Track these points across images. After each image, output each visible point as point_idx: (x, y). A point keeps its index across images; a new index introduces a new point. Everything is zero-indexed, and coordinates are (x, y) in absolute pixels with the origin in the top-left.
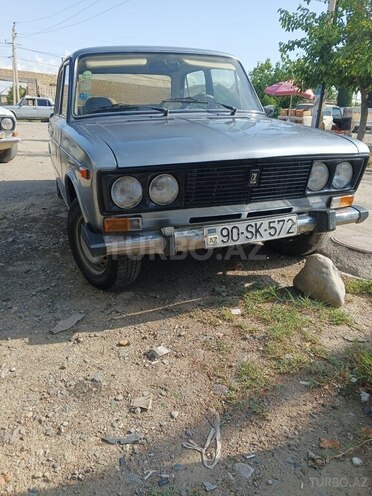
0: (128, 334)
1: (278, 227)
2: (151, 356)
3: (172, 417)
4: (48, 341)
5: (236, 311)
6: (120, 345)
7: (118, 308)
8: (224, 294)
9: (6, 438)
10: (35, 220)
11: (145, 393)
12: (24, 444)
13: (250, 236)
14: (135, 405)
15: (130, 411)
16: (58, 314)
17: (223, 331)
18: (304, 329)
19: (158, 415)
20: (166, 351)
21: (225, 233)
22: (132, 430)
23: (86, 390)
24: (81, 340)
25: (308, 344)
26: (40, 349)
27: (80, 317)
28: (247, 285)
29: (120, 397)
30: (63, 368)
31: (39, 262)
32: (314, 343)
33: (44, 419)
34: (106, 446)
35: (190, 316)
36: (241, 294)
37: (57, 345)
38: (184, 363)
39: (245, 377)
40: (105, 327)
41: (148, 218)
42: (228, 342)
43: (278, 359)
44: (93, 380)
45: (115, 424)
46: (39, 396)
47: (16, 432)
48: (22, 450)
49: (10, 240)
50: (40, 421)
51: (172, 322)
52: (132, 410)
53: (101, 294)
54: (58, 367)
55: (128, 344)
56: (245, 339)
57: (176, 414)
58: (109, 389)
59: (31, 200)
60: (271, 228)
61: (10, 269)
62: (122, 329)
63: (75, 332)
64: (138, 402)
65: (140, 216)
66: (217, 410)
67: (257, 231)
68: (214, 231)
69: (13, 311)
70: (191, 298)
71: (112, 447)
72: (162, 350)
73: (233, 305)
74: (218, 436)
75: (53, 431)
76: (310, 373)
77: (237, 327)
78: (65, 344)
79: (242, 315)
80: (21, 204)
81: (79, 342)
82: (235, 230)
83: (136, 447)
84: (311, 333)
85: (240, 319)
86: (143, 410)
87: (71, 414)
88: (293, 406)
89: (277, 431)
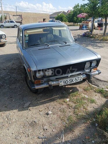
0: (42, 107)
1: (77, 79)
2: (47, 114)
3: (53, 131)
4: (23, 110)
5: (68, 100)
6: (40, 111)
7: (39, 99)
8: (65, 94)
9: (17, 138)
10: (15, 69)
11: (47, 125)
12: (21, 139)
13: (70, 82)
14: (45, 128)
15: (43, 130)
16: (25, 102)
17: (65, 106)
18: (84, 105)
19: (50, 131)
20: (51, 113)
21: (64, 82)
22: (44, 135)
23: (33, 124)
24: (31, 110)
25: (85, 110)
26: (21, 112)
27: (30, 103)
28: (71, 91)
29: (41, 126)
30: (27, 118)
31: (18, 84)
32: (86, 109)
33: (24, 132)
34: (39, 139)
35: (57, 102)
36: (69, 94)
37: (25, 111)
38: (55, 116)
39: (69, 120)
40: (36, 106)
41: (45, 79)
42: (66, 109)
43: (77, 115)
44: (34, 121)
45: (40, 134)
46: (23, 126)
47: (19, 136)
48: (21, 141)
49: (9, 77)
50: (24, 133)
51: (52, 103)
52: (44, 130)
53: (34, 95)
54: (26, 118)
55: (42, 111)
56: (70, 108)
57: (54, 130)
58: (38, 124)
59: (13, 62)
60: (76, 80)
61: (11, 87)
62: (40, 106)
63: (29, 107)
64: (45, 127)
65: (43, 79)
66: (63, 129)
67: (72, 81)
68: (62, 82)
69: (13, 101)
70: (57, 95)
71: (40, 139)
72: (50, 112)
73: (67, 98)
74: (63, 136)
75: (27, 136)
76: (84, 118)
77: (68, 105)
78: (27, 111)
79: (69, 101)
80: (10, 63)
81: (30, 110)
82: (67, 81)
83: (45, 139)
84: (86, 106)
85: (69, 102)
86: (46, 129)
87: (30, 131)
88: (80, 127)
89: (76, 134)
